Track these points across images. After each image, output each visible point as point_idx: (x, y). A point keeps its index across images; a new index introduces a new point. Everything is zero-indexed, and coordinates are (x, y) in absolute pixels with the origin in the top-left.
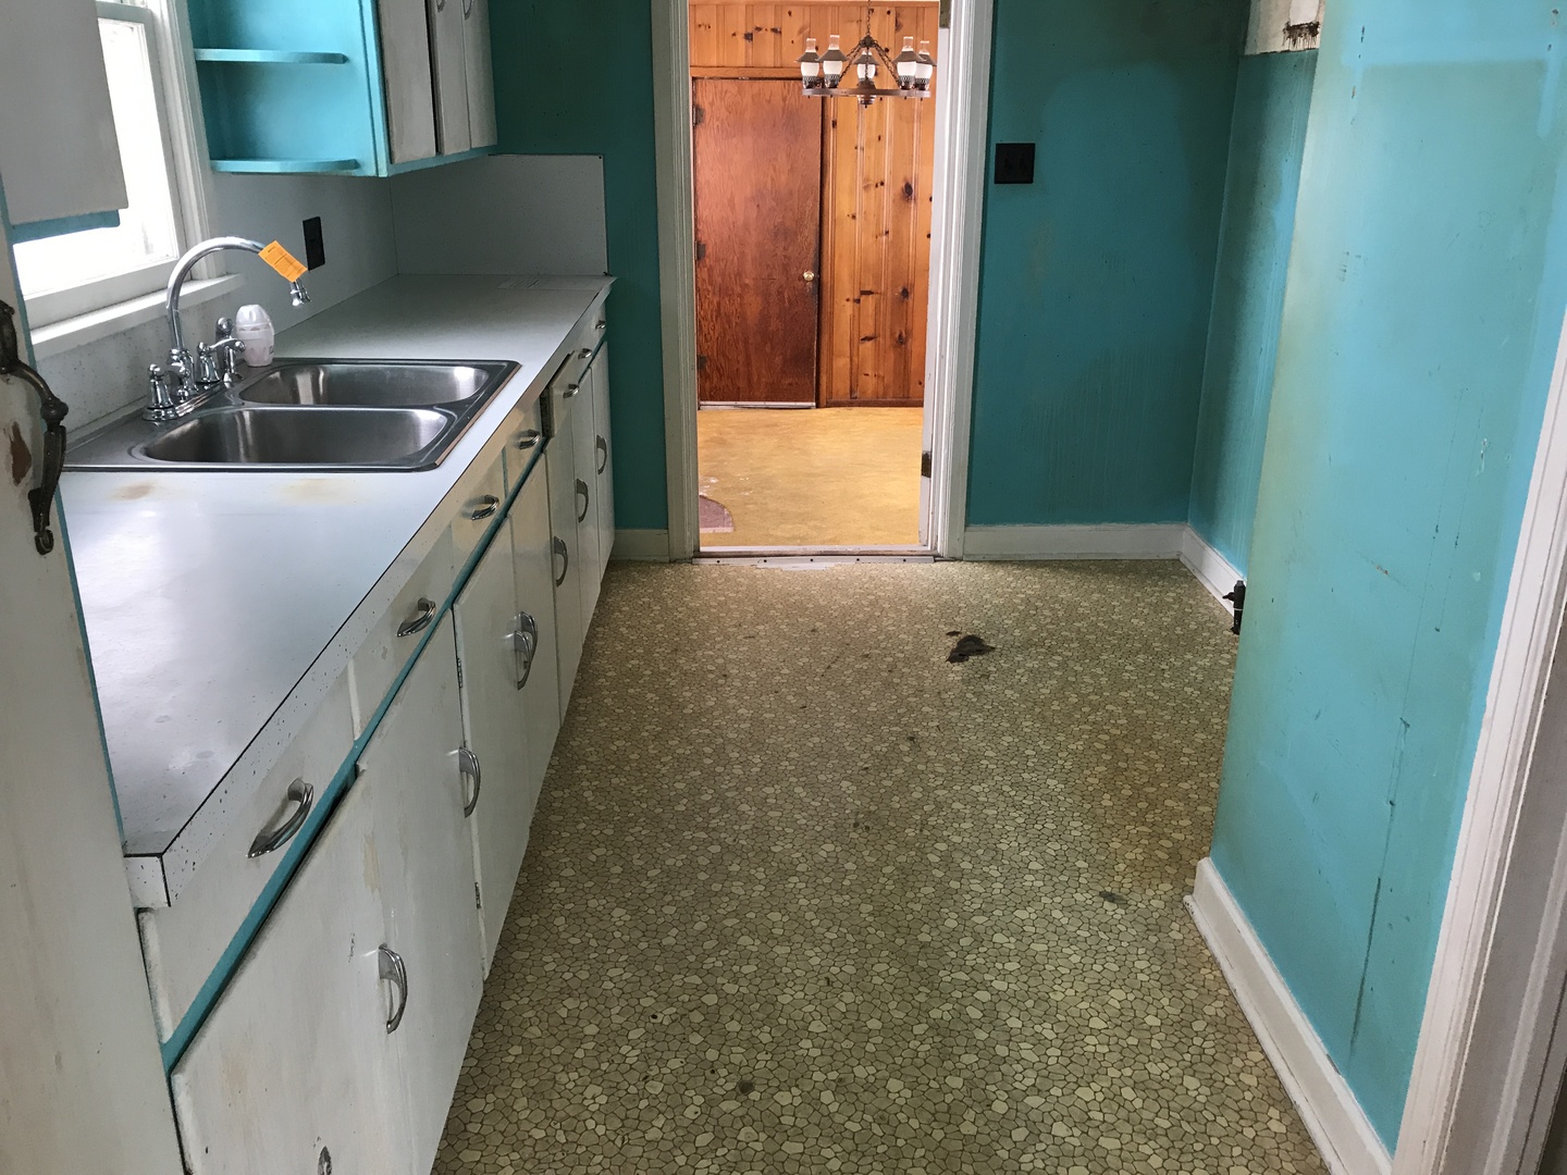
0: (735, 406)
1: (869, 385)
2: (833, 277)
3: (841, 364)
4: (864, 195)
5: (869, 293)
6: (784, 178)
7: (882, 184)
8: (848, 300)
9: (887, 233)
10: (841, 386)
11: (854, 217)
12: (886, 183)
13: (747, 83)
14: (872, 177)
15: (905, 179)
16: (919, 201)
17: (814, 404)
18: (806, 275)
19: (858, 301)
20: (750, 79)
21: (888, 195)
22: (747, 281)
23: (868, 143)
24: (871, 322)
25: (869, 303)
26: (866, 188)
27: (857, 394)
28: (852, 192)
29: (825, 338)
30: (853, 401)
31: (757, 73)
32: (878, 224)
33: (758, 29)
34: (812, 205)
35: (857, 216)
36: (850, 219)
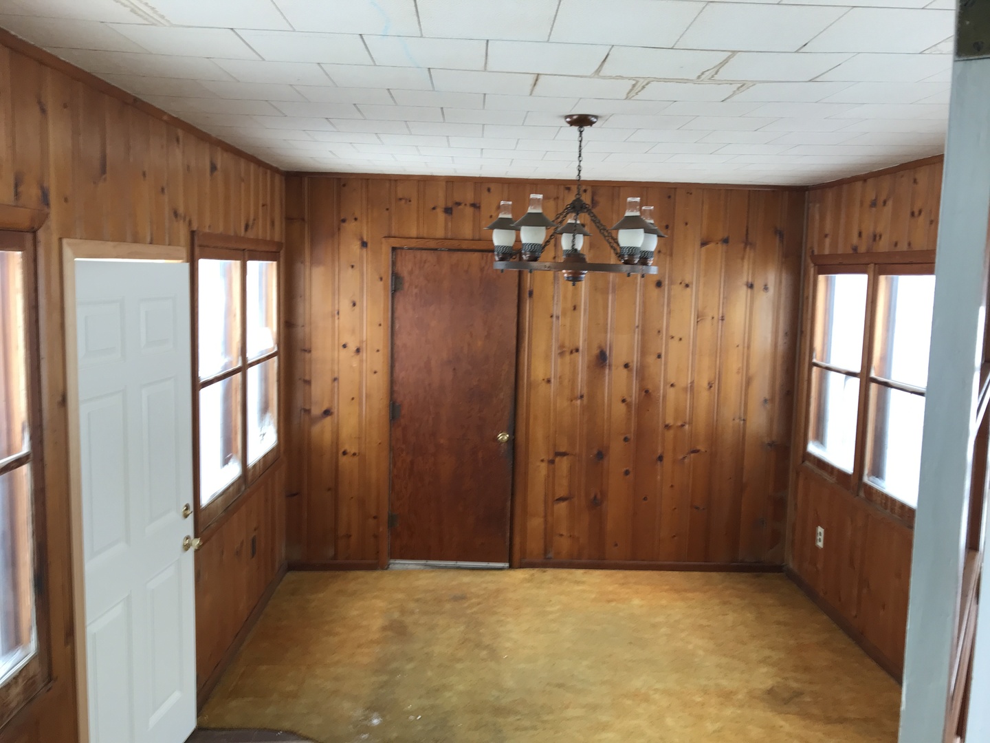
0: (426, 565)
1: (564, 545)
2: (527, 439)
3: (535, 524)
4: (559, 361)
5: (563, 454)
6: (480, 343)
7: (577, 350)
8: (542, 461)
9: (582, 397)
10: (535, 545)
11: (549, 381)
12: (581, 349)
13: (445, 255)
14: (567, 344)
15: (600, 347)
16: (613, 368)
17: (507, 565)
18: (500, 436)
19: (552, 462)
20: (450, 250)
21: (581, 361)
22: (442, 441)
23: (564, 313)
24: (565, 482)
25: (564, 464)
26: (562, 354)
27: (550, 555)
28: (547, 357)
29: (518, 499)
30: (548, 560)
31: (455, 244)
32: (573, 389)
33: (458, 204)
34: (507, 368)
35: (552, 380)
36: (544, 384)
